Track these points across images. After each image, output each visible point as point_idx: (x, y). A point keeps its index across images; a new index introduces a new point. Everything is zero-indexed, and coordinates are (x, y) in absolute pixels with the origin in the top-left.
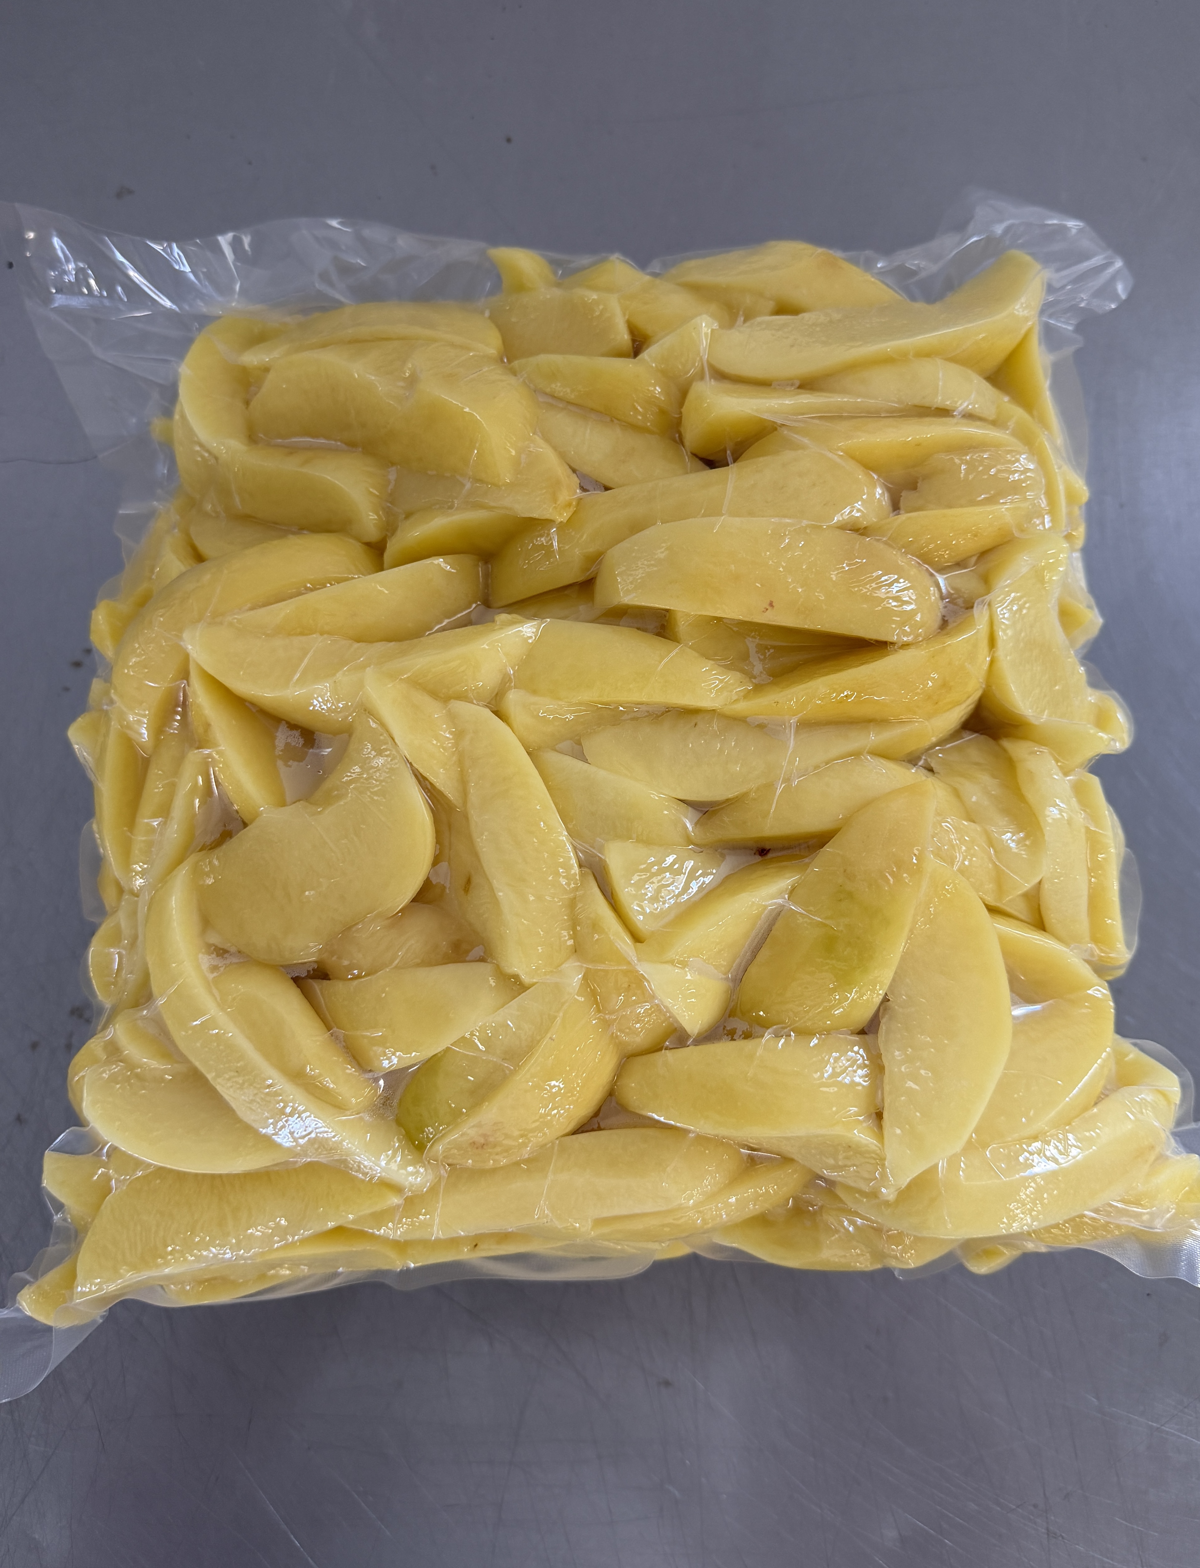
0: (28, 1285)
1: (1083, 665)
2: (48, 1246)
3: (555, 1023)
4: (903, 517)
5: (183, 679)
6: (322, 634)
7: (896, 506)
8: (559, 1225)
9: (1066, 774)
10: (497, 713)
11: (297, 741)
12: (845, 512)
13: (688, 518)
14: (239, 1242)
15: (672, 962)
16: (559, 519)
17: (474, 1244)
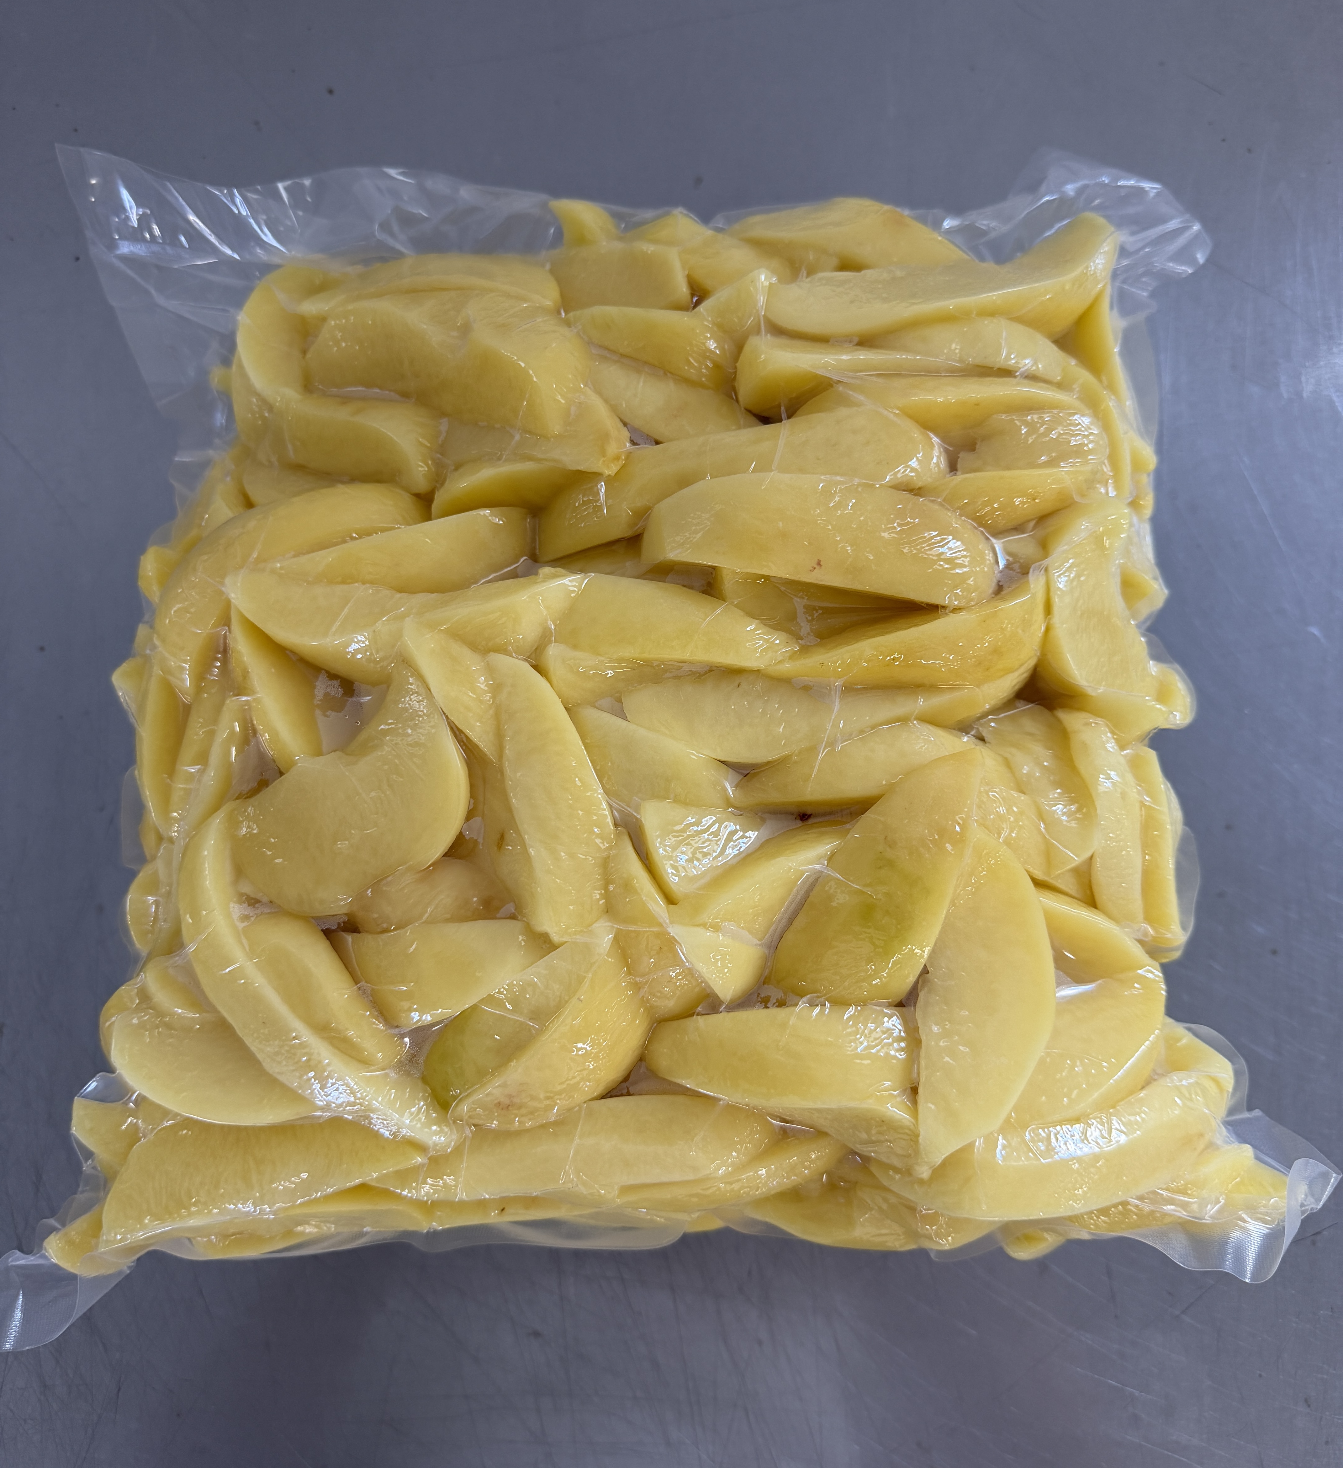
0: (55, 1233)
1: (1144, 635)
2: (75, 1193)
3: (584, 983)
4: (960, 477)
5: (224, 625)
6: (364, 583)
7: (953, 467)
8: (583, 1190)
9: (1122, 748)
10: (536, 667)
11: (336, 691)
12: (900, 470)
13: (736, 474)
14: (262, 1196)
15: (704, 925)
16: (607, 472)
17: (502, 1208)
